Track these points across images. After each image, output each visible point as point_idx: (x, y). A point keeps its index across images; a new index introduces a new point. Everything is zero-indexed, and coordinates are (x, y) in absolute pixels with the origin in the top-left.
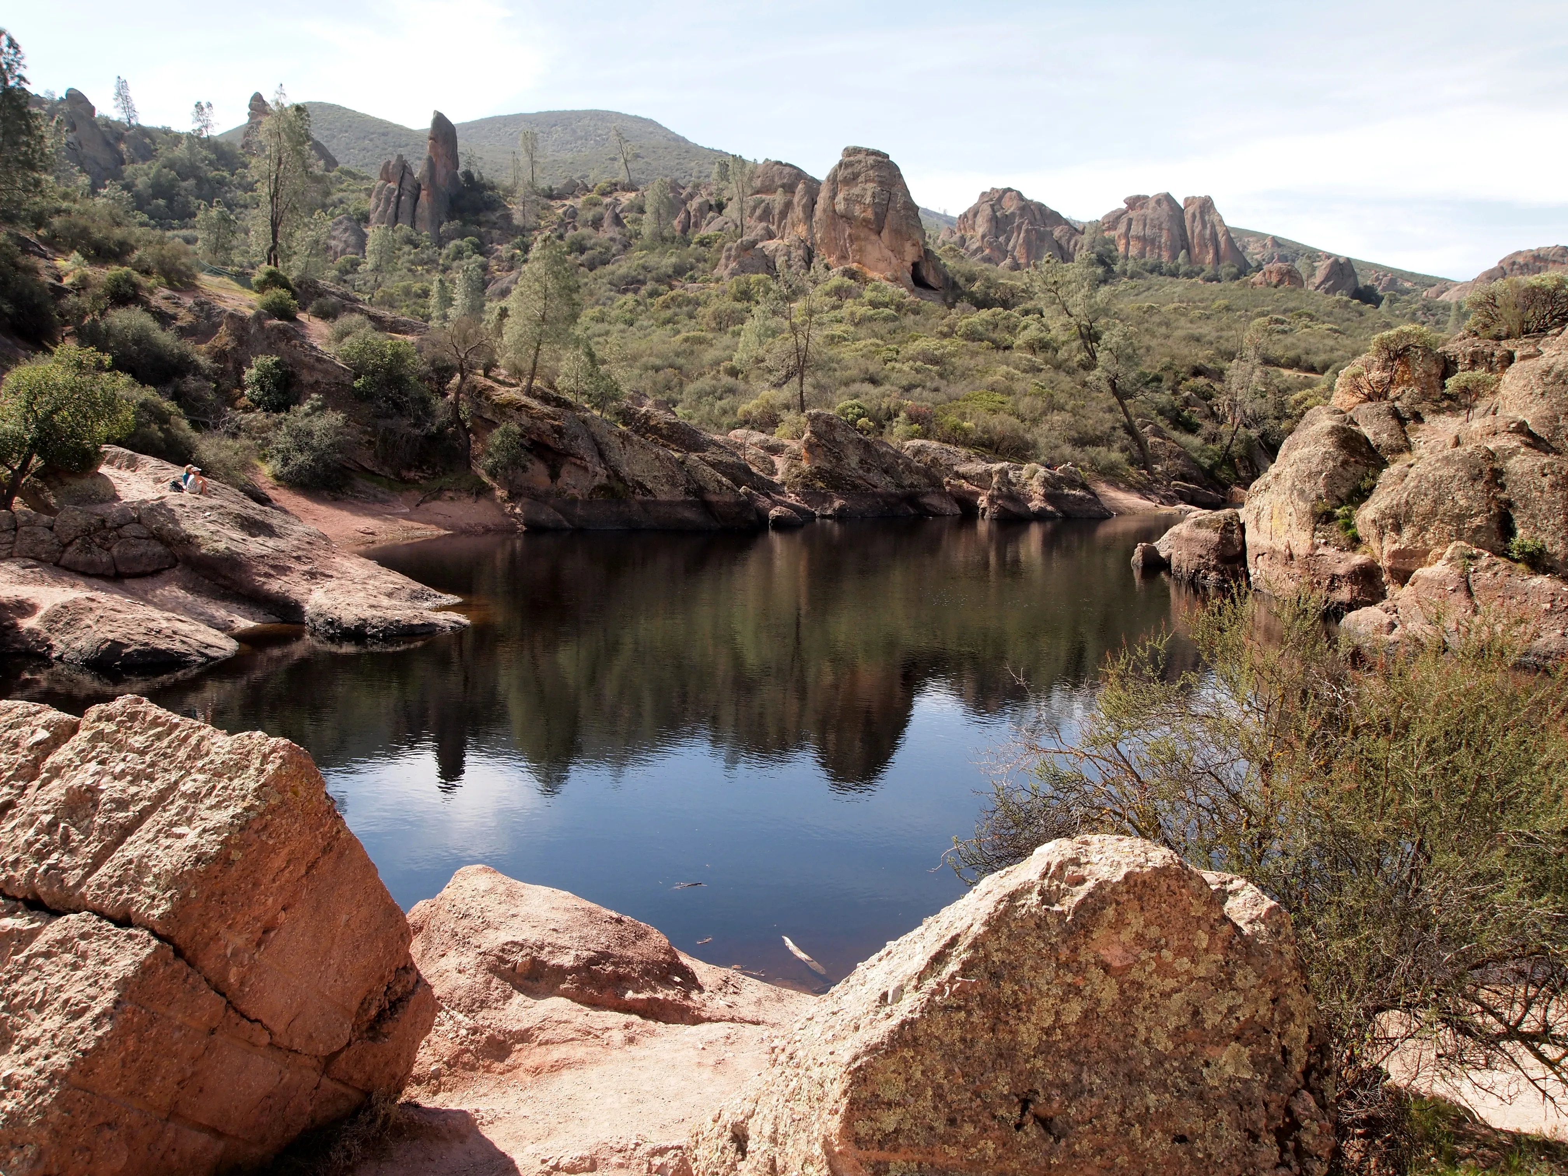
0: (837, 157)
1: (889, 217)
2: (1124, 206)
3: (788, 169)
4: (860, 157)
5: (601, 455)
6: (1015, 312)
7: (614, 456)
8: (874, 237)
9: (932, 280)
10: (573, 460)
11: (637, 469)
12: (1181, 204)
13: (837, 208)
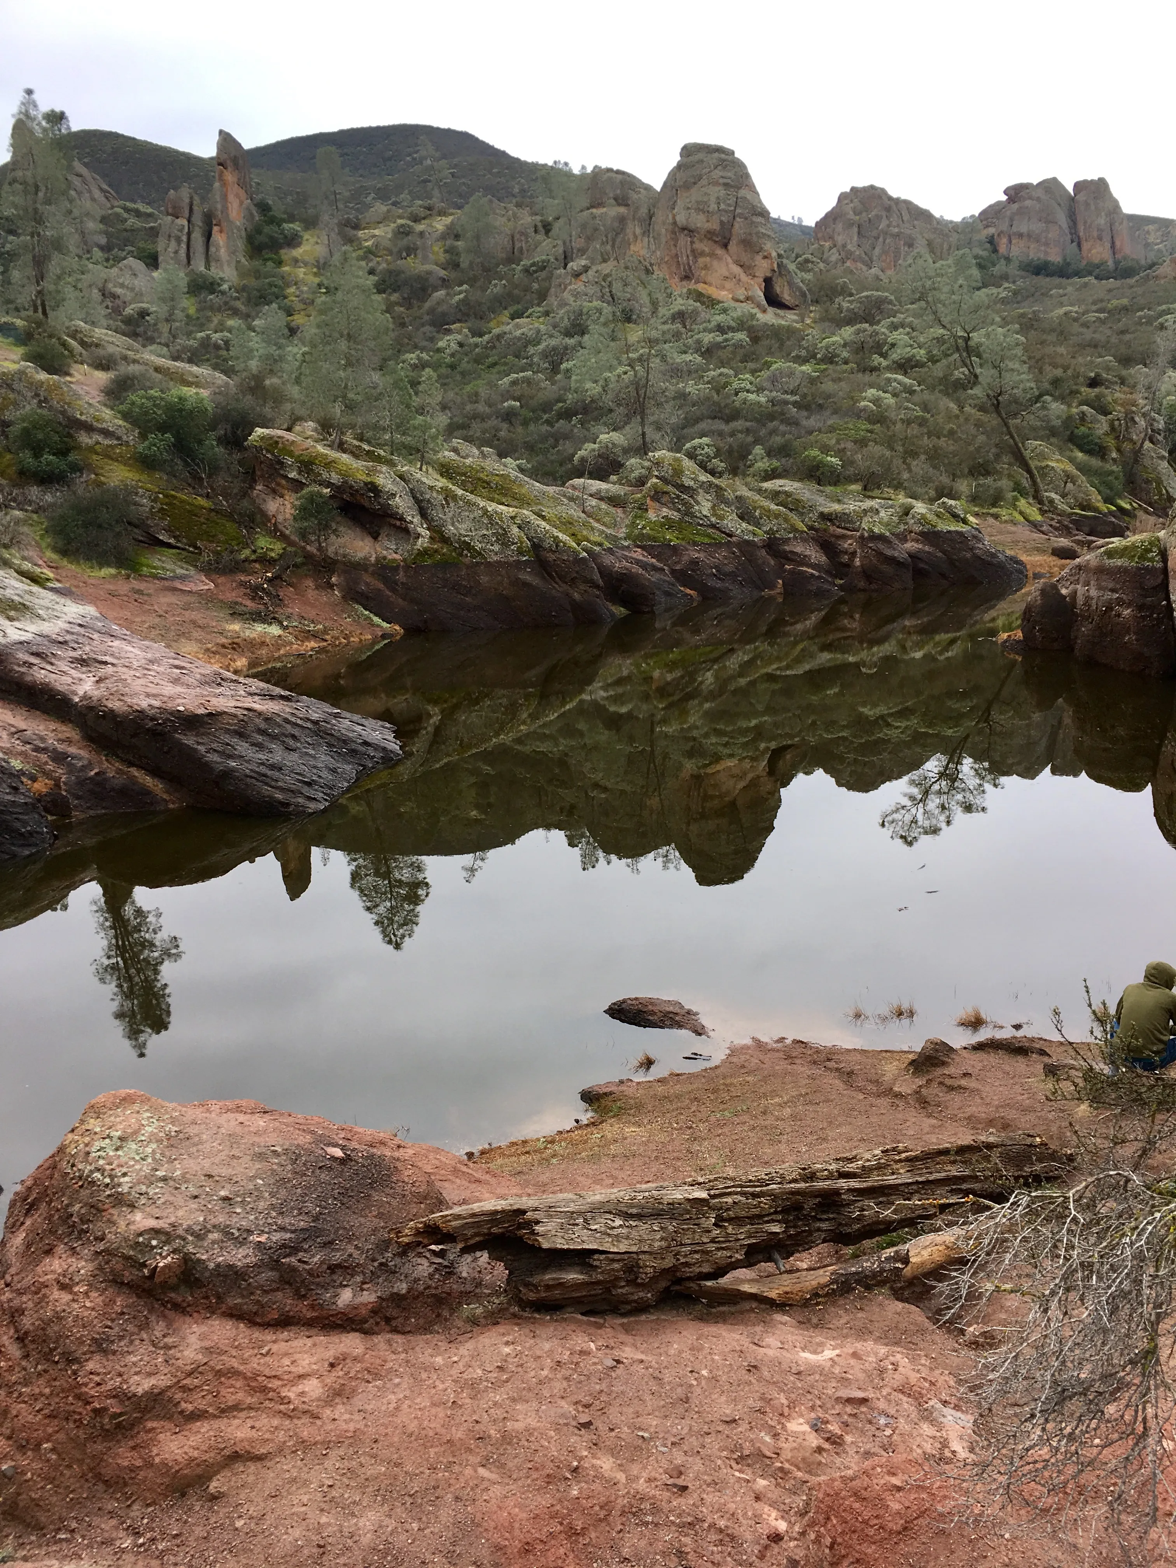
0: (674, 159)
1: (736, 226)
2: (1004, 198)
3: (620, 177)
4: (700, 156)
5: (423, 514)
6: (882, 328)
7: (436, 514)
8: (720, 251)
9: (786, 297)
10: (393, 521)
11: (463, 528)
12: (1070, 189)
13: (678, 218)
